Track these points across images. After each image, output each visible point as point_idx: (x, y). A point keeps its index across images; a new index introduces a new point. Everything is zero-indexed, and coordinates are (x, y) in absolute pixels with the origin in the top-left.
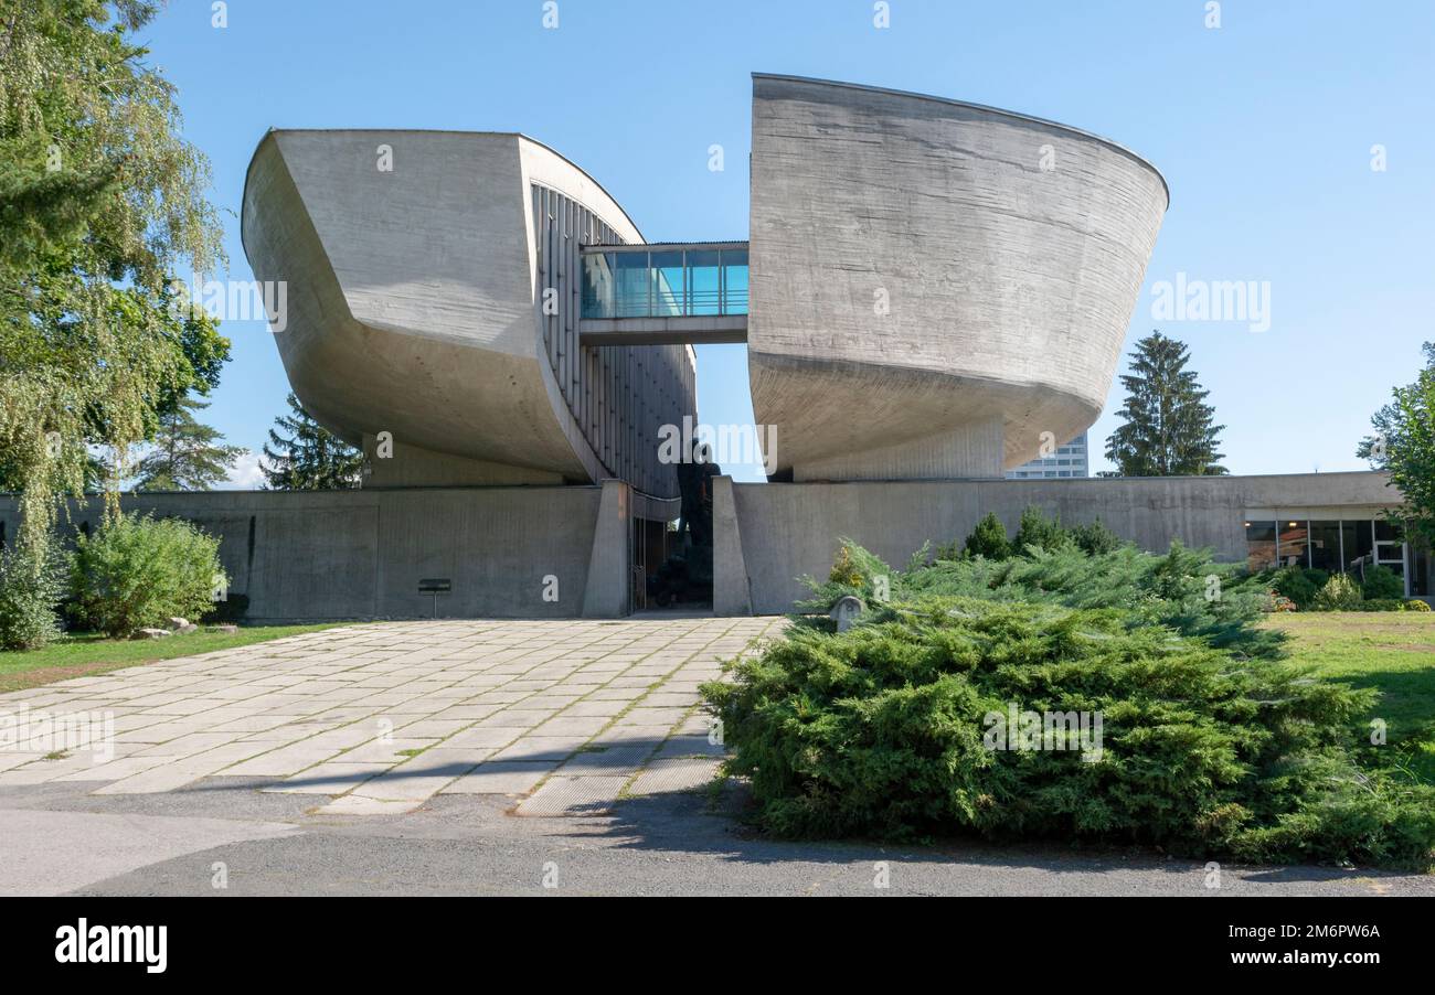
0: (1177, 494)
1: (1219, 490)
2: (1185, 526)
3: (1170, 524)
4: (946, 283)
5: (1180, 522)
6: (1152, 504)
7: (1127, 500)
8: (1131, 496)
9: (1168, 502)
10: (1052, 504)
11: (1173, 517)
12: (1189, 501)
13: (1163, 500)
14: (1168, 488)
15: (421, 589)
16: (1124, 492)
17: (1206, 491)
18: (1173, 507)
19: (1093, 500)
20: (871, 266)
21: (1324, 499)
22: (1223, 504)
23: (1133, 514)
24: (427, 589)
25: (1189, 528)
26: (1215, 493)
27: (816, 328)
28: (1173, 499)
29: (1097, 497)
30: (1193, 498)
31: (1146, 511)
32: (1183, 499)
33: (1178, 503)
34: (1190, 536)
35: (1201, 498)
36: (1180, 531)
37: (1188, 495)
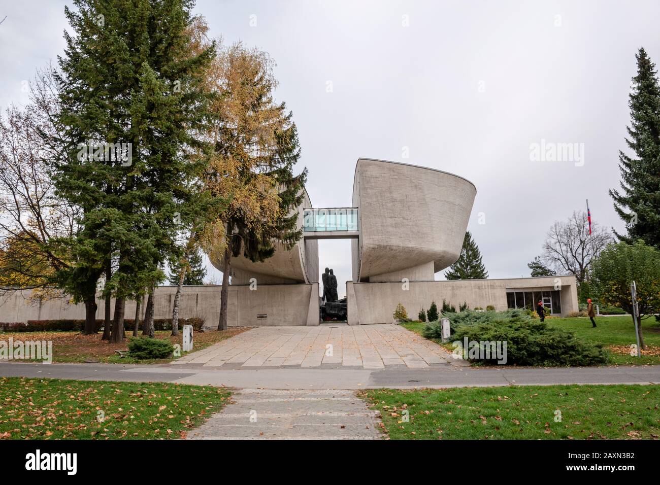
0: (486, 284)
2: (489, 294)
3: (484, 294)
5: (487, 293)
6: (479, 288)
8: (473, 286)
9: (483, 287)
10: (450, 288)
11: (485, 292)
12: (490, 287)
13: (482, 286)
15: (258, 317)
16: (471, 284)
17: (494, 283)
18: (485, 288)
19: (462, 287)
20: (396, 216)
22: (500, 288)
23: (473, 291)
24: (260, 317)
25: (490, 295)
26: (497, 284)
27: (382, 235)
28: (485, 286)
30: (491, 286)
31: (477, 290)
32: (488, 286)
33: (487, 287)
34: (490, 297)
35: (493, 286)
36: (487, 296)
37: (489, 284)
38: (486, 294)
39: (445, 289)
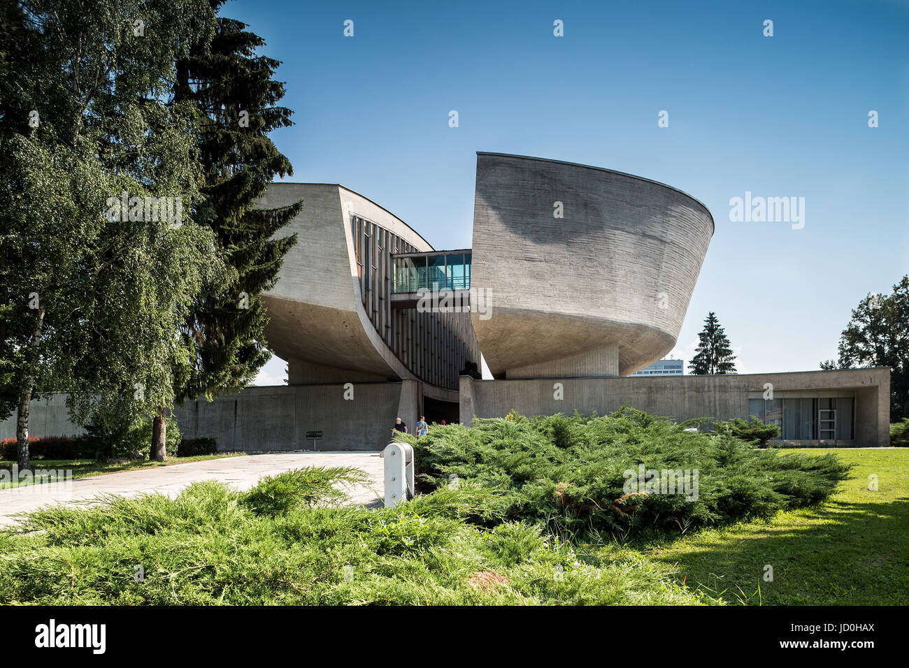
0: (712, 385)
1: (734, 382)
2: (715, 401)
3: (707, 401)
4: (585, 268)
5: (712, 399)
7: (684, 388)
8: (686, 386)
9: (706, 389)
11: (709, 397)
12: (717, 389)
13: (704, 387)
14: (707, 381)
15: (307, 436)
16: (682, 384)
17: (727, 382)
18: (709, 391)
19: (665, 388)
20: (542, 258)
21: (793, 386)
22: (736, 390)
23: (687, 395)
24: (310, 436)
25: (717, 402)
26: (732, 384)
27: (510, 292)
28: (709, 387)
29: (668, 386)
30: (720, 386)
31: (694, 393)
32: (715, 387)
33: (712, 388)
34: (718, 408)
35: (725, 386)
36: (712, 404)
37: (717, 384)
38: (710, 402)
39: (636, 390)
